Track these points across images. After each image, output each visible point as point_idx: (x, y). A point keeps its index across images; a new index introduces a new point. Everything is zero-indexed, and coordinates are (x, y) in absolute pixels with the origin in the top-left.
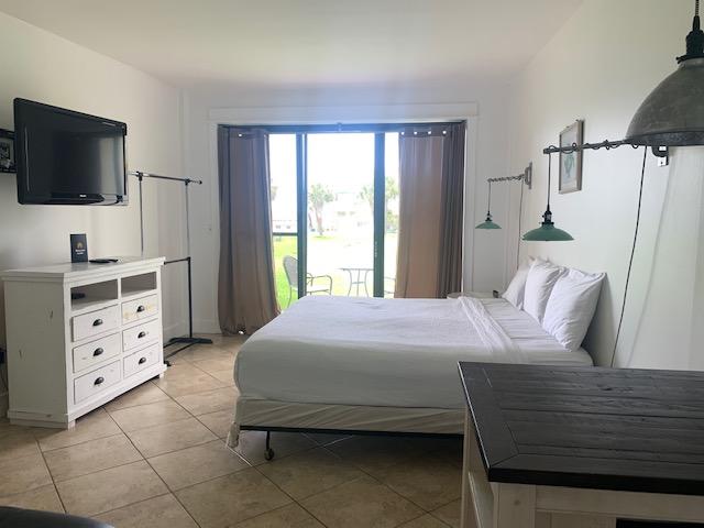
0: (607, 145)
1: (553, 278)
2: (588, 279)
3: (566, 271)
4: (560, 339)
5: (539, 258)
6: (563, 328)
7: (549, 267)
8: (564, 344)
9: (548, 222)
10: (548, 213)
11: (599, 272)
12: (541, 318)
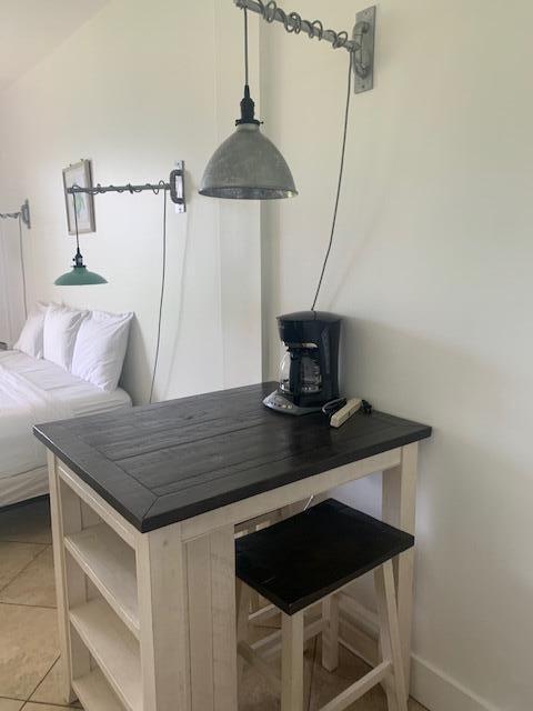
0: (131, 189)
1: (77, 322)
2: (115, 320)
3: (89, 314)
4: (96, 383)
5: (54, 303)
6: (98, 370)
7: (68, 311)
8: (102, 386)
9: (79, 266)
10: (79, 256)
11: (125, 312)
12: (69, 363)
